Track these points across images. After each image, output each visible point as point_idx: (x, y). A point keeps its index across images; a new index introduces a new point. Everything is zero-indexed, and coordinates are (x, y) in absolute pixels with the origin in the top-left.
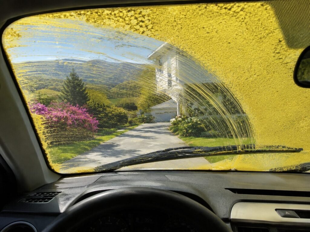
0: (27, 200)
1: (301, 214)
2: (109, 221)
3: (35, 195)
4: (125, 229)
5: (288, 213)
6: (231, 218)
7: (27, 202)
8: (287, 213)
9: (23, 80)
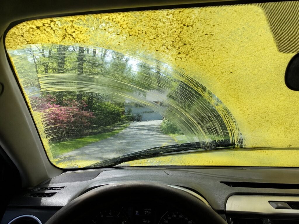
0: (32, 195)
1: (293, 206)
2: (110, 214)
3: (39, 190)
4: (125, 222)
5: (281, 205)
6: (226, 210)
7: (32, 196)
8: (279, 205)
9: (25, 81)
